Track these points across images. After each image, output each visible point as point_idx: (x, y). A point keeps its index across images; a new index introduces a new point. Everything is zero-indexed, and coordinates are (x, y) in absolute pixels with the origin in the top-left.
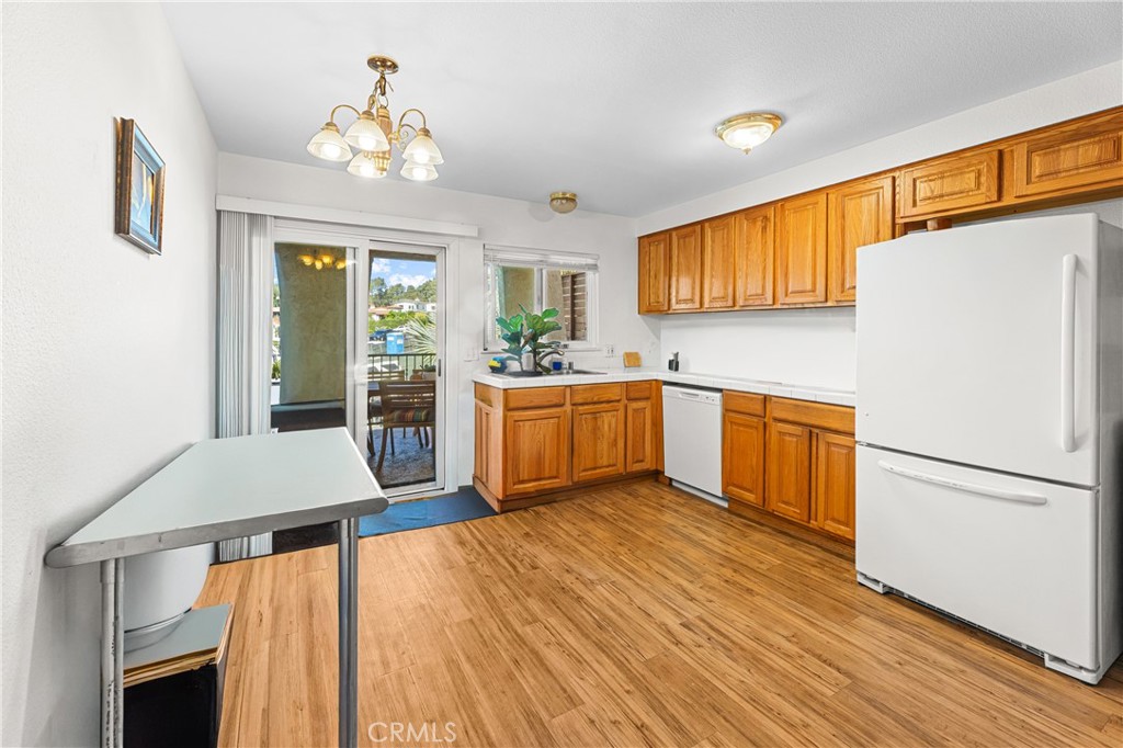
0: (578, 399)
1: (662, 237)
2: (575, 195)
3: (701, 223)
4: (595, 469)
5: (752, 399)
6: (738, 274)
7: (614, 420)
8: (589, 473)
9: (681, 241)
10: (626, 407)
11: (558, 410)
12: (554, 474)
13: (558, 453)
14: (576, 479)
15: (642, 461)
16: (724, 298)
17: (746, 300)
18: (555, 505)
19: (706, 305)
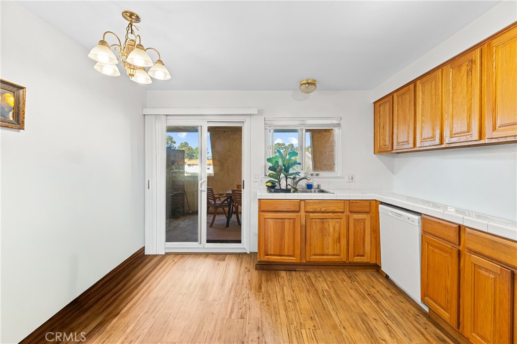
0: (309, 208)
1: (388, 99)
2: (314, 81)
3: (414, 82)
4: (323, 255)
6: (445, 116)
7: (337, 225)
8: (318, 257)
9: (400, 99)
10: (348, 217)
11: (295, 214)
12: (292, 254)
13: (294, 241)
14: (308, 260)
15: (363, 256)
16: (433, 138)
17: (452, 138)
18: (293, 273)
19: (418, 144)
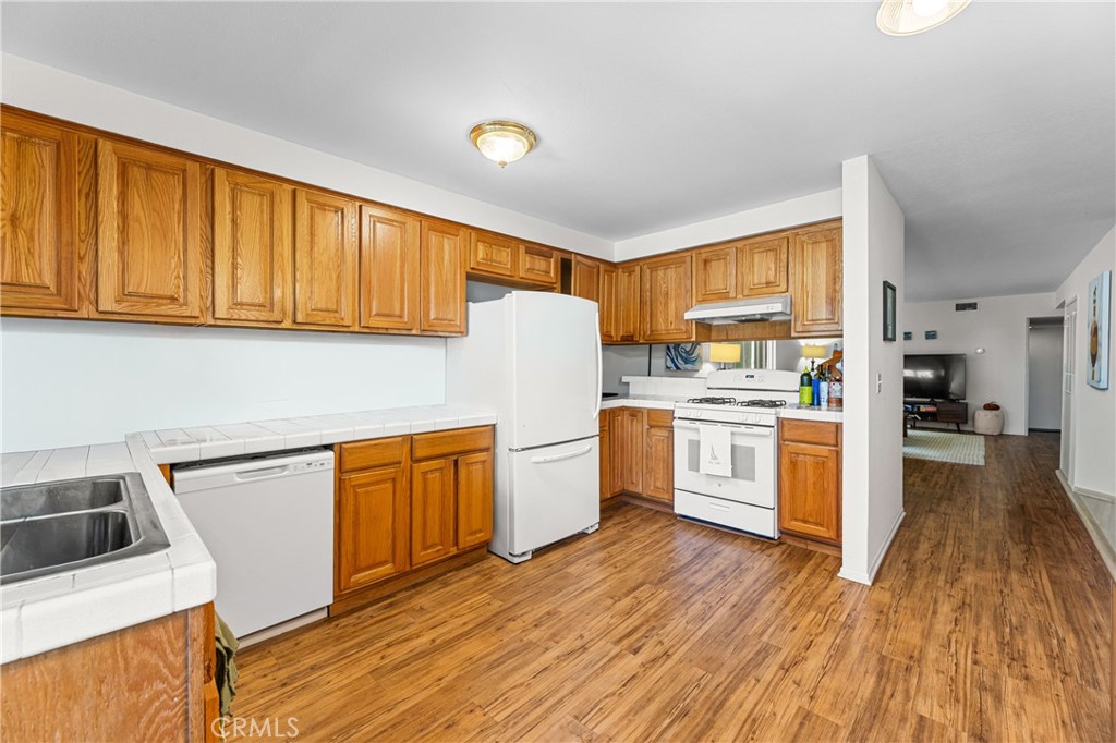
5: (387, 445)
17: (307, 315)
